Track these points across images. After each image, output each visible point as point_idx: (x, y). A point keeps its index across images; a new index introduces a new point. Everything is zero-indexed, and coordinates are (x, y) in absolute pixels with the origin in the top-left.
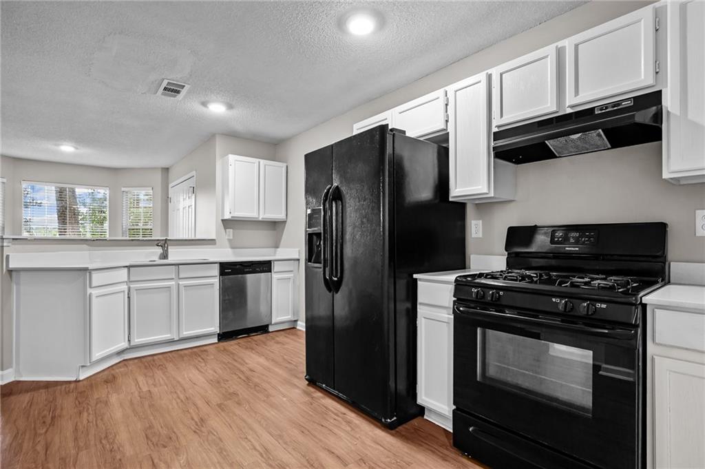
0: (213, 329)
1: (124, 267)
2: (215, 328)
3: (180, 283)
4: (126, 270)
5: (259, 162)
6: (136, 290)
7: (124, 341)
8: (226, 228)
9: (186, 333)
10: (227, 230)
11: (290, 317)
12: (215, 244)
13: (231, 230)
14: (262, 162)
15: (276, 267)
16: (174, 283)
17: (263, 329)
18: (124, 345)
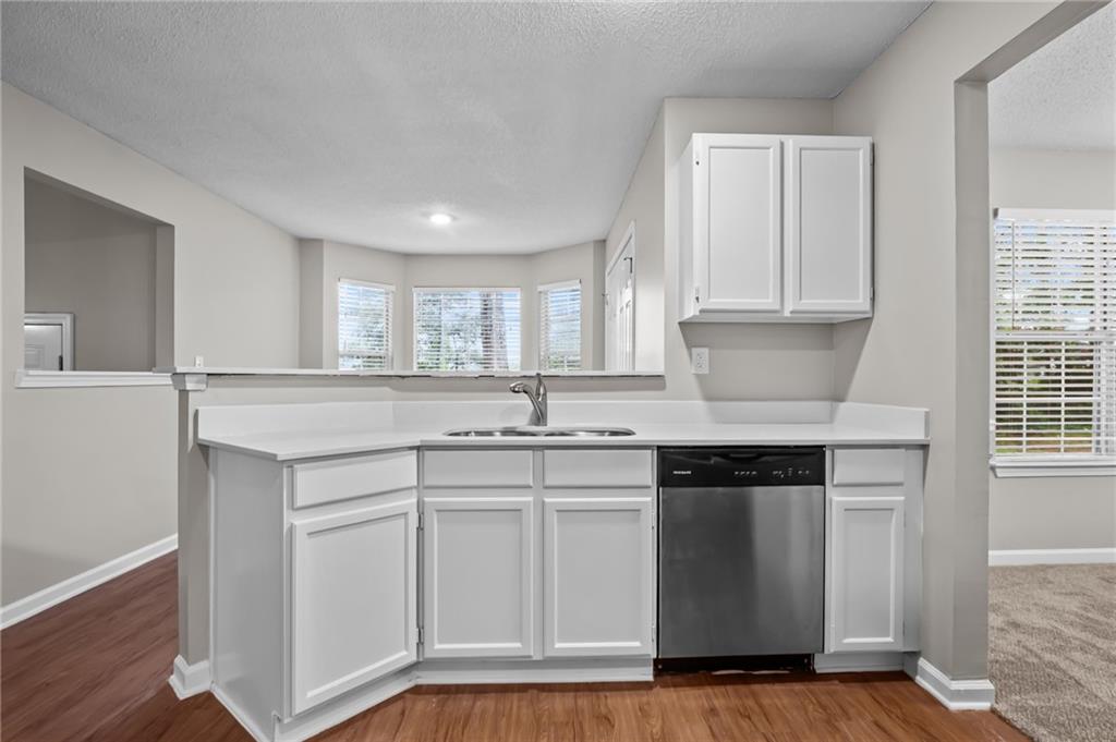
0: (637, 644)
1: (411, 448)
2: (644, 644)
3: (547, 500)
4: (412, 457)
5: (782, 144)
6: (438, 511)
7: (407, 649)
8: (690, 345)
9: (562, 647)
10: (694, 350)
11: (890, 639)
12: (663, 387)
13: (705, 351)
14: (792, 142)
15: (840, 469)
16: (531, 499)
17: (797, 667)
18: (407, 656)
